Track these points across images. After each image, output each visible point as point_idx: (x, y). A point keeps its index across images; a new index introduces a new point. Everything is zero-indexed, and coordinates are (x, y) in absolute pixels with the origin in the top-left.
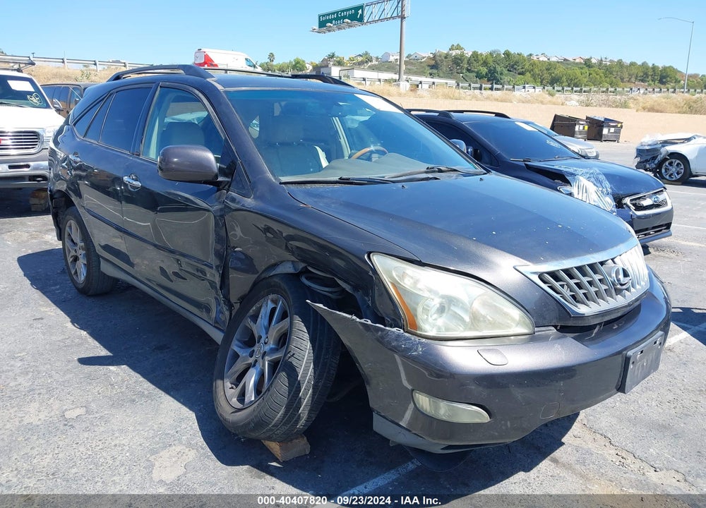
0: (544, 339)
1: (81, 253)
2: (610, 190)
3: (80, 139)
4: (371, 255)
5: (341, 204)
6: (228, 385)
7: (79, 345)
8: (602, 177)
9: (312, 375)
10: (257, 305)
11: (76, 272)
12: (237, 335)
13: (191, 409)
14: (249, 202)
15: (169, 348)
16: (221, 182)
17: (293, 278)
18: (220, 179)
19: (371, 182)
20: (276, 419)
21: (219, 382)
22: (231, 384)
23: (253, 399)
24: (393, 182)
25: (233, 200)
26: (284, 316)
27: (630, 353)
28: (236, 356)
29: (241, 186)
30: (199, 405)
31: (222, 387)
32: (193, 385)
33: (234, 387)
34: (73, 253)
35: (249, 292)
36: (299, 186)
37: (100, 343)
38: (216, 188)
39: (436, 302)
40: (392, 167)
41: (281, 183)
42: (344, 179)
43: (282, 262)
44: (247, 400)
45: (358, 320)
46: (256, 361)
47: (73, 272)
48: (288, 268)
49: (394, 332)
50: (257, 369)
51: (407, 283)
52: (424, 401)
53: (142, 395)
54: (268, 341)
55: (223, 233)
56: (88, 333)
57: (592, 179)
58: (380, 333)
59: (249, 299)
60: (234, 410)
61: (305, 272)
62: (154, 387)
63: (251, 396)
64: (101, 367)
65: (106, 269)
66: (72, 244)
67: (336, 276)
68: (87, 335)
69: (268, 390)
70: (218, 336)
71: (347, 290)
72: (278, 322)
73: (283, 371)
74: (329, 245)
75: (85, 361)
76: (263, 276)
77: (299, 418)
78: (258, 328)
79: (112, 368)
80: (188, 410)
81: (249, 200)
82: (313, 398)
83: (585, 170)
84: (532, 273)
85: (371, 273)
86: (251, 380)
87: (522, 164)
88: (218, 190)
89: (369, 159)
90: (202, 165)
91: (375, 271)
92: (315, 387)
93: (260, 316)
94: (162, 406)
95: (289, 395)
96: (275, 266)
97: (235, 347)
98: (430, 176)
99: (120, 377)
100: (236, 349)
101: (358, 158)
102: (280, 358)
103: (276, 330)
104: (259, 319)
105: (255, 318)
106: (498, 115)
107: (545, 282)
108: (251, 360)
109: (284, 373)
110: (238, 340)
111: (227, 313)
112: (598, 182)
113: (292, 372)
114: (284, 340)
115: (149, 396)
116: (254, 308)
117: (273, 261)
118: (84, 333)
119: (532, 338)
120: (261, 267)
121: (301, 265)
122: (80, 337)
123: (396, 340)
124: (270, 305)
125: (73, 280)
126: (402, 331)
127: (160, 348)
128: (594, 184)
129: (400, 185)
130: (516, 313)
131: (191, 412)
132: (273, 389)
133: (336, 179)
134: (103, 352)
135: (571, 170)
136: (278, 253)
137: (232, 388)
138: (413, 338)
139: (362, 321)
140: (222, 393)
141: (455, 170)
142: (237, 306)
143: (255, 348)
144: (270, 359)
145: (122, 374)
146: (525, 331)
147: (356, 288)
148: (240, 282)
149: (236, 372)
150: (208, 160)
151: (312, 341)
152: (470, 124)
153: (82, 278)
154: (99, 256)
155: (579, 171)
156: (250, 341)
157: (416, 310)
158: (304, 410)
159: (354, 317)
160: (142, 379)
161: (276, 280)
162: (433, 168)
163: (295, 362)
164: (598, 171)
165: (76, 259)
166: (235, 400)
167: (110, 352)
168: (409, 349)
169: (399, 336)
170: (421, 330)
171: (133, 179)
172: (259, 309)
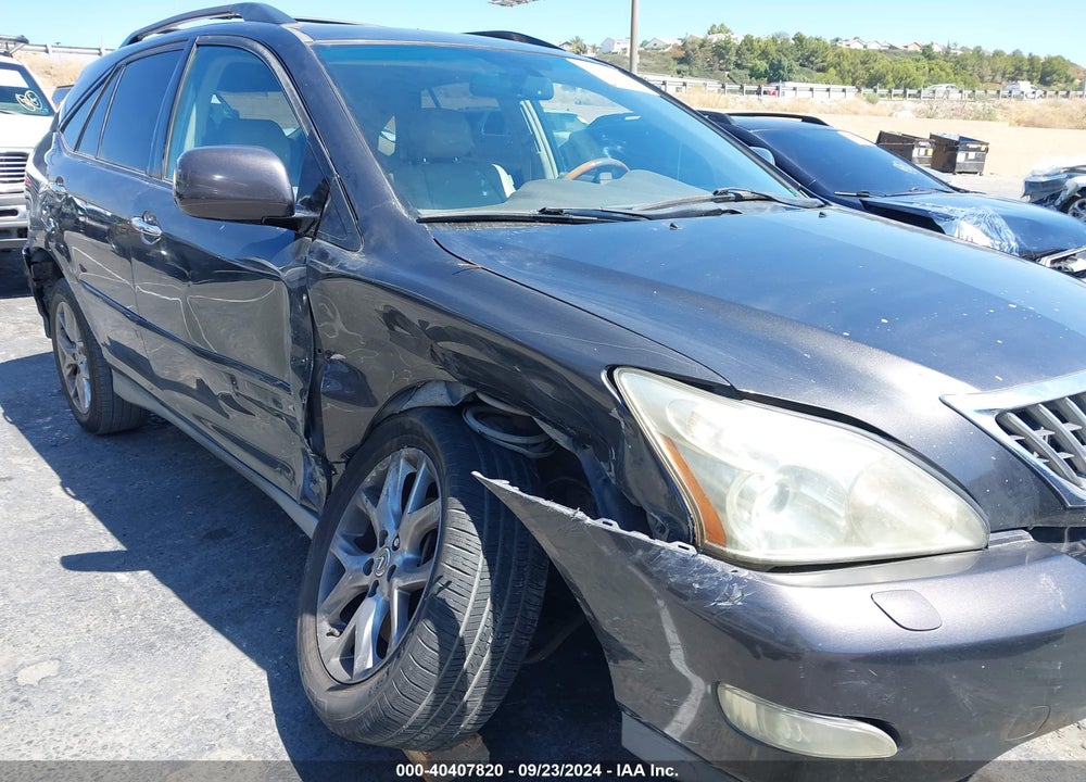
0: (1017, 560)
1: (82, 359)
2: (1014, 244)
3: (68, 153)
4: (616, 372)
5: (544, 262)
6: (325, 627)
7: (71, 528)
8: (1000, 222)
9: (490, 624)
10: (379, 468)
11: (76, 394)
12: (341, 528)
13: (260, 663)
14: (355, 259)
15: (230, 535)
16: (299, 220)
17: (449, 416)
18: (297, 214)
19: (606, 217)
20: (416, 714)
21: (308, 619)
22: (333, 625)
23: (370, 664)
24: (649, 218)
25: (323, 255)
26: (431, 493)
28: (339, 570)
29: (338, 227)
31: (312, 631)
32: (268, 612)
33: (337, 632)
34: (70, 360)
35: (364, 440)
36: (457, 227)
37: (106, 525)
38: (292, 233)
39: (765, 486)
40: (641, 192)
41: (421, 221)
42: (549, 212)
43: (430, 381)
44: (357, 666)
45: (589, 520)
46: (376, 584)
47: (72, 394)
48: (437, 396)
49: (673, 553)
50: (377, 600)
51: (700, 438)
52: (742, 707)
53: (169, 633)
54: (399, 546)
55: (307, 323)
56: (88, 506)
57: (984, 226)
58: (640, 553)
59: (363, 456)
60: (335, 684)
61: (472, 403)
62: (195, 616)
63: (365, 658)
64: (101, 575)
65: (122, 389)
66: (68, 344)
67: (537, 414)
68: (87, 511)
69: (397, 654)
70: (308, 524)
71: (561, 443)
72: (420, 505)
73: (428, 616)
74: (523, 350)
75: (74, 563)
76: (389, 410)
77: (464, 711)
78: (381, 515)
79: (121, 576)
80: (255, 666)
81: (356, 255)
82: (492, 671)
83: (968, 211)
84: (980, 411)
85: (615, 413)
86: (366, 622)
87: (857, 201)
88: (298, 236)
89: (596, 181)
90: (263, 186)
91: (624, 409)
92: (496, 649)
93: (384, 491)
94: (206, 658)
95: (440, 670)
96: (409, 391)
97: (338, 549)
98: (723, 206)
99: (133, 596)
100: (342, 556)
101: (575, 179)
102: (424, 583)
103: (415, 520)
104: (382, 497)
105: (375, 493)
106: (806, 119)
107: (1009, 432)
108: (367, 581)
109: (429, 623)
110: (345, 537)
111: (323, 481)
112: (993, 230)
113: (445, 620)
114: (430, 544)
115: (184, 637)
116: (373, 474)
117: (408, 381)
118: (80, 506)
119: (984, 561)
120: (382, 392)
121: (465, 391)
122: (72, 515)
123: (679, 572)
124: (404, 469)
125: (72, 406)
126: (692, 550)
127: (214, 536)
128: (987, 235)
129: (666, 223)
130: (950, 503)
131: (260, 670)
132: (407, 655)
133: (534, 212)
134: (110, 543)
135: (944, 210)
136: (418, 365)
137: (331, 634)
138: (719, 565)
139: (599, 523)
140: (313, 643)
142: (340, 469)
143: (375, 556)
144: (402, 584)
145: (140, 588)
146: (967, 543)
147: (580, 440)
148: (344, 423)
149: (338, 603)
150: (273, 177)
151: (489, 552)
152: (761, 134)
153: (85, 404)
154: (110, 367)
155: (958, 212)
156: (366, 542)
157: (722, 497)
158: (474, 697)
159: (580, 515)
160: (173, 599)
161: (415, 419)
162: (726, 192)
163: (451, 600)
164: (992, 212)
165: (75, 370)
166: (336, 660)
167: (123, 543)
168: (704, 596)
169: (685, 561)
170: (735, 544)
171: (148, 223)
172: (383, 476)
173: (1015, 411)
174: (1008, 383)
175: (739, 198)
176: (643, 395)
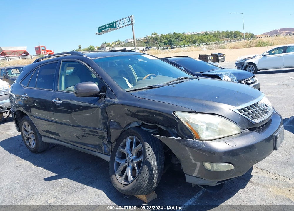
0: (246, 134)
1: (31, 136)
2: (236, 79)
3: (26, 88)
4: (175, 112)
5: (154, 96)
6: (118, 176)
7: (41, 173)
8: (232, 74)
9: (157, 164)
10: (123, 142)
11: (30, 144)
12: (117, 156)
14: (116, 100)
15: (81, 168)
16: (101, 95)
17: (139, 127)
18: (101, 94)
19: (160, 86)
20: (145, 185)
21: (113, 176)
22: (119, 175)
23: (132, 179)
24: (168, 85)
25: (109, 101)
26: (138, 143)
27: (276, 135)
28: (119, 164)
29: (110, 95)
30: (104, 188)
31: (115, 178)
32: (97, 180)
33: (121, 177)
34: (27, 136)
35: (120, 136)
36: (134, 92)
37: (50, 171)
38: (99, 98)
39: (204, 127)
40: (162, 80)
41: (126, 92)
42: (150, 87)
43: (132, 123)
44: (129, 180)
45: (176, 138)
46: (129, 164)
47: (28, 144)
48: (135, 124)
49: (192, 141)
50: (130, 167)
51: (191, 121)
52: (208, 165)
53: (78, 188)
54: (132, 156)
55: (105, 114)
56: (43, 168)
57: (229, 76)
58: (186, 142)
59: (119, 140)
60: (124, 185)
61: (143, 125)
62: (81, 184)
63: (130, 178)
64: (55, 181)
65: (45, 139)
66: (26, 132)
67: (157, 124)
68: (43, 169)
69: (140, 173)
70: (107, 158)
71: (163, 129)
72: (136, 146)
73: (145, 165)
74: (155, 111)
75: (47, 179)
76: (125, 129)
77: (154, 183)
78: (126, 151)
79: (60, 180)
80: (100, 190)
81: (115, 100)
82: (158, 174)
83: (225, 73)
84: (236, 110)
85: (176, 120)
86: (129, 172)
87: (200, 74)
89: (150, 79)
90: (92, 89)
91: (178, 118)
92: (158, 169)
93: (126, 146)
94: (88, 191)
95: (149, 173)
96: (129, 125)
97: (117, 160)
98: (180, 81)
99: (65, 183)
100: (118, 161)
101: (146, 79)
102: (141, 160)
103: (135, 150)
104: (126, 147)
105: (124, 147)
106: (185, 57)
108: (127, 164)
109: (146, 166)
111: (110, 147)
112: (231, 76)
113: (149, 164)
114: (140, 153)
115: (81, 188)
116: (122, 143)
117: (128, 123)
118: (42, 168)
119: (241, 135)
120: (124, 126)
121: (141, 122)
122: (41, 170)
123: (193, 143)
124: (129, 141)
125: (28, 147)
126: (195, 140)
127: (77, 168)
128: (230, 77)
129: (172, 86)
130: (234, 126)
131: (101, 191)
132: (142, 173)
133: (147, 87)
134: (53, 174)
135: (220, 73)
136: (129, 119)
137: (120, 177)
138: (200, 141)
139: (178, 138)
140: (116, 180)
141: (187, 78)
142: (114, 144)
143: (127, 159)
144: (136, 162)
145: (64, 181)
146: (238, 132)
147: (167, 127)
148: (115, 133)
149: (120, 170)
150: (95, 87)
151: (154, 151)
152: (176, 62)
153: (33, 146)
154: (41, 135)
155: (223, 73)
156: (123, 157)
157: (198, 131)
158: (155, 180)
159: (174, 138)
160: (75, 182)
161: (131, 130)
162: (180, 78)
163: (149, 161)
164: (230, 73)
165: (29, 138)
166: (123, 181)
167: (56, 174)
168: (199, 146)
169: (194, 142)
170: (201, 138)
171: (57, 100)
172: (125, 143)
173: (241, 109)
174: (239, 105)
175: (182, 79)
176: (181, 115)
